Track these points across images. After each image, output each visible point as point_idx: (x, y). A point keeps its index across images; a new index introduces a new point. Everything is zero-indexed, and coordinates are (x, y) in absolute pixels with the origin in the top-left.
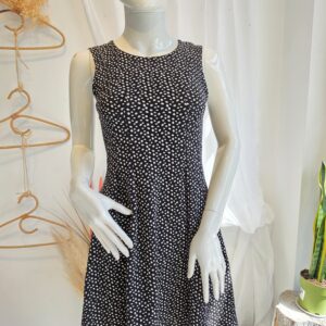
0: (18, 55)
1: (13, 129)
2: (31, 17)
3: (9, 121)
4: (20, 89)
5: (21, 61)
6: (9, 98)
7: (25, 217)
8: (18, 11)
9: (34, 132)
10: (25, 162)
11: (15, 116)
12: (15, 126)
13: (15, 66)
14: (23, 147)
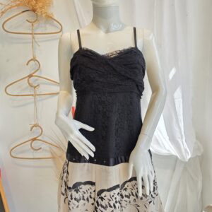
0: (33, 38)
1: (29, 84)
2: (42, 14)
3: (27, 79)
4: (34, 59)
5: (36, 42)
6: (27, 64)
7: (34, 139)
8: (34, 10)
9: (41, 86)
10: (35, 104)
11: (30, 76)
12: (30, 82)
13: (31, 45)
14: (35, 95)
